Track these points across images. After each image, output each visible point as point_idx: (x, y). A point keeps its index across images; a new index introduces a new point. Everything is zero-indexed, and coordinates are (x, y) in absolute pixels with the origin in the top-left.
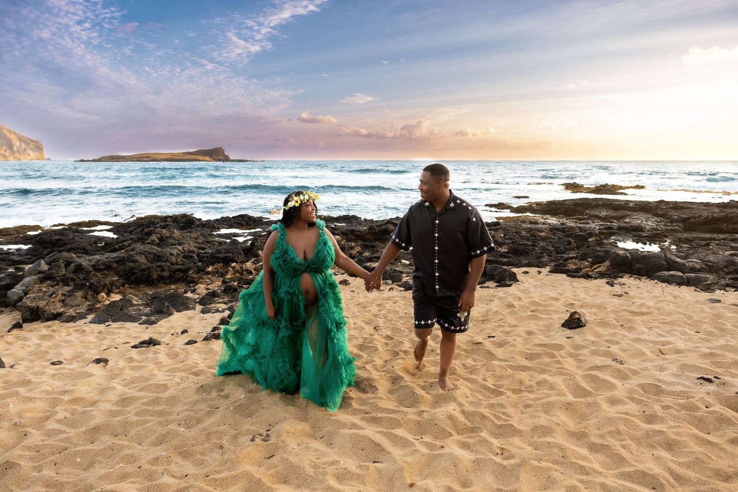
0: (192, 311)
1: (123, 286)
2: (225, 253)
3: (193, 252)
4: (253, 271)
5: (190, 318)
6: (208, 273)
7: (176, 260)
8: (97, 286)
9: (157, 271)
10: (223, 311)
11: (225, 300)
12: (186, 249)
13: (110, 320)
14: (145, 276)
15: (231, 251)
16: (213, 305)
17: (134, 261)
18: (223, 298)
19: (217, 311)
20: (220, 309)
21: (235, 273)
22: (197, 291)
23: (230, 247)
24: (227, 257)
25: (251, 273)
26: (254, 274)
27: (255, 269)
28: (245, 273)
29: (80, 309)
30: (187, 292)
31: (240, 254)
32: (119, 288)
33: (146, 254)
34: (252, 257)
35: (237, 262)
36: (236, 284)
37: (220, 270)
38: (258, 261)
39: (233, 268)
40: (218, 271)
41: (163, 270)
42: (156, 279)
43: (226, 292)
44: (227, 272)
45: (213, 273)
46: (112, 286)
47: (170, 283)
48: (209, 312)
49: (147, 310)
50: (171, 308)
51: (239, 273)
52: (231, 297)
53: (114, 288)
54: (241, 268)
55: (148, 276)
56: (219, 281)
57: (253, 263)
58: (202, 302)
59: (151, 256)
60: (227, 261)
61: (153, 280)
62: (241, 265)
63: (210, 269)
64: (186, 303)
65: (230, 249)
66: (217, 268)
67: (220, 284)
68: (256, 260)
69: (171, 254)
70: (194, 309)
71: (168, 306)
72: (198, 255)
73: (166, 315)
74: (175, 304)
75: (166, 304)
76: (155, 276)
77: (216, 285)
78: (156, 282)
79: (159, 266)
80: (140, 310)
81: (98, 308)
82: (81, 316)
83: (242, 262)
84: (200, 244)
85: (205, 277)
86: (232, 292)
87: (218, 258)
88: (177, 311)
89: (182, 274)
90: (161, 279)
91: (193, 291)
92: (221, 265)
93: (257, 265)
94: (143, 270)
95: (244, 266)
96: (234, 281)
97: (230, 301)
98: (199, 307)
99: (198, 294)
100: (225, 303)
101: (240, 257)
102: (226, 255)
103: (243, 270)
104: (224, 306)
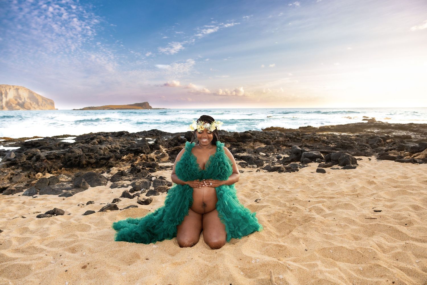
0: (104, 186)
1: (61, 169)
2: (137, 147)
3: (118, 149)
4: (155, 159)
5: (101, 192)
6: (123, 160)
7: (104, 153)
8: (39, 168)
9: (86, 158)
10: (127, 186)
11: (130, 178)
12: (113, 147)
13: (38, 193)
14: (77, 162)
15: (141, 146)
16: (120, 182)
17: (72, 152)
18: (129, 177)
19: (123, 186)
20: (125, 185)
21: (142, 160)
22: (111, 172)
23: (141, 143)
24: (137, 149)
25: (153, 160)
26: (156, 161)
27: (156, 158)
28: (149, 160)
29: (21, 185)
30: (104, 173)
31: (147, 148)
32: (57, 170)
33: (83, 148)
34: (155, 150)
35: (144, 153)
36: (141, 167)
37: (132, 158)
38: (159, 152)
39: (141, 157)
40: (130, 159)
41: (91, 158)
42: (85, 164)
43: (132, 172)
44: (136, 160)
45: (127, 161)
46: (51, 169)
47: (96, 168)
48: (116, 187)
49: (69, 185)
50: (86, 183)
51: (145, 160)
52: (135, 176)
53: (52, 169)
54: (147, 157)
55: (80, 162)
56: (129, 165)
57: (156, 154)
58: (113, 179)
59: (87, 150)
60: (137, 152)
61: (83, 165)
62: (147, 155)
63: (124, 157)
64: (99, 180)
65: (141, 145)
66: (130, 157)
67: (129, 167)
68: (158, 151)
69: (100, 149)
70: (105, 184)
71: (84, 182)
72: (120, 151)
73: (82, 189)
74: (91, 181)
75: (83, 181)
76: (84, 162)
77: (126, 168)
78: (85, 166)
79: (88, 155)
80: (63, 185)
81: (33, 184)
82: (19, 190)
83: (148, 153)
84: (123, 144)
85: (121, 163)
86: (136, 172)
87: (131, 150)
88: (92, 186)
89: (105, 161)
90: (89, 164)
91: (108, 172)
92: (133, 155)
93: (158, 155)
94: (76, 158)
95: (149, 155)
96: (140, 165)
97: (134, 179)
98: (110, 183)
99: (112, 174)
100: (130, 181)
101: (147, 150)
102: (136, 148)
103: (148, 158)
104: (129, 183)
